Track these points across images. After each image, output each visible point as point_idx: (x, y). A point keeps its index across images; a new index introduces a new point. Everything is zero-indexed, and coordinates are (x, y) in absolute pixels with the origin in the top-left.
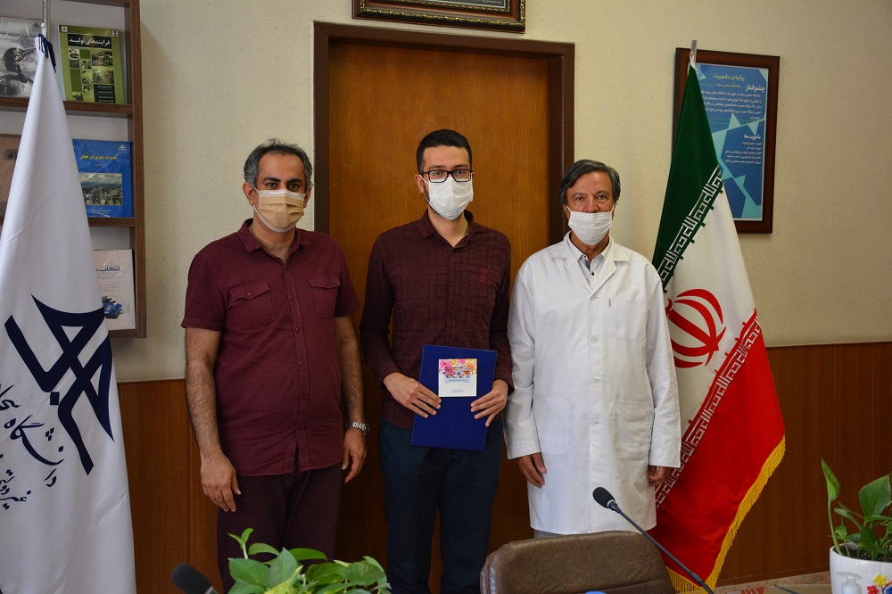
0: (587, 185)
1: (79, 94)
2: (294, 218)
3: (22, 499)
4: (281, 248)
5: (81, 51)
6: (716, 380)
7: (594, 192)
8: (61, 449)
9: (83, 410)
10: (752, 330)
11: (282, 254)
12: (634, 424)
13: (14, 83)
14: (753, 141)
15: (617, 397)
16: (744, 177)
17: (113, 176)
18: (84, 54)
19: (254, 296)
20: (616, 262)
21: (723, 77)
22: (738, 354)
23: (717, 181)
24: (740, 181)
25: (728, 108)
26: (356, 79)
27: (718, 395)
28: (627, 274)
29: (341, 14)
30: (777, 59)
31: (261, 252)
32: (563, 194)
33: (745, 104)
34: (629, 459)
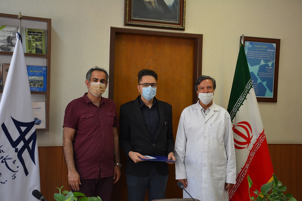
0: (205, 84)
1: (31, 51)
2: (102, 92)
3: (4, 183)
4: (96, 102)
5: (32, 37)
6: (250, 154)
7: (207, 86)
8: (18, 167)
9: (26, 155)
10: (263, 136)
11: (97, 104)
12: (219, 167)
13: (10, 47)
14: (270, 69)
15: (213, 158)
16: (266, 82)
17: (41, 78)
18: (33, 38)
19: (88, 118)
20: (214, 111)
21: (258, 46)
22: (257, 144)
23: (251, 84)
24: (265, 83)
25: (260, 57)
26: (125, 46)
27: (251, 159)
28: (219, 115)
29: (120, 24)
30: (279, 40)
31: (91, 103)
32: (196, 87)
33: (267, 56)
34: (217, 180)
